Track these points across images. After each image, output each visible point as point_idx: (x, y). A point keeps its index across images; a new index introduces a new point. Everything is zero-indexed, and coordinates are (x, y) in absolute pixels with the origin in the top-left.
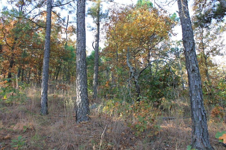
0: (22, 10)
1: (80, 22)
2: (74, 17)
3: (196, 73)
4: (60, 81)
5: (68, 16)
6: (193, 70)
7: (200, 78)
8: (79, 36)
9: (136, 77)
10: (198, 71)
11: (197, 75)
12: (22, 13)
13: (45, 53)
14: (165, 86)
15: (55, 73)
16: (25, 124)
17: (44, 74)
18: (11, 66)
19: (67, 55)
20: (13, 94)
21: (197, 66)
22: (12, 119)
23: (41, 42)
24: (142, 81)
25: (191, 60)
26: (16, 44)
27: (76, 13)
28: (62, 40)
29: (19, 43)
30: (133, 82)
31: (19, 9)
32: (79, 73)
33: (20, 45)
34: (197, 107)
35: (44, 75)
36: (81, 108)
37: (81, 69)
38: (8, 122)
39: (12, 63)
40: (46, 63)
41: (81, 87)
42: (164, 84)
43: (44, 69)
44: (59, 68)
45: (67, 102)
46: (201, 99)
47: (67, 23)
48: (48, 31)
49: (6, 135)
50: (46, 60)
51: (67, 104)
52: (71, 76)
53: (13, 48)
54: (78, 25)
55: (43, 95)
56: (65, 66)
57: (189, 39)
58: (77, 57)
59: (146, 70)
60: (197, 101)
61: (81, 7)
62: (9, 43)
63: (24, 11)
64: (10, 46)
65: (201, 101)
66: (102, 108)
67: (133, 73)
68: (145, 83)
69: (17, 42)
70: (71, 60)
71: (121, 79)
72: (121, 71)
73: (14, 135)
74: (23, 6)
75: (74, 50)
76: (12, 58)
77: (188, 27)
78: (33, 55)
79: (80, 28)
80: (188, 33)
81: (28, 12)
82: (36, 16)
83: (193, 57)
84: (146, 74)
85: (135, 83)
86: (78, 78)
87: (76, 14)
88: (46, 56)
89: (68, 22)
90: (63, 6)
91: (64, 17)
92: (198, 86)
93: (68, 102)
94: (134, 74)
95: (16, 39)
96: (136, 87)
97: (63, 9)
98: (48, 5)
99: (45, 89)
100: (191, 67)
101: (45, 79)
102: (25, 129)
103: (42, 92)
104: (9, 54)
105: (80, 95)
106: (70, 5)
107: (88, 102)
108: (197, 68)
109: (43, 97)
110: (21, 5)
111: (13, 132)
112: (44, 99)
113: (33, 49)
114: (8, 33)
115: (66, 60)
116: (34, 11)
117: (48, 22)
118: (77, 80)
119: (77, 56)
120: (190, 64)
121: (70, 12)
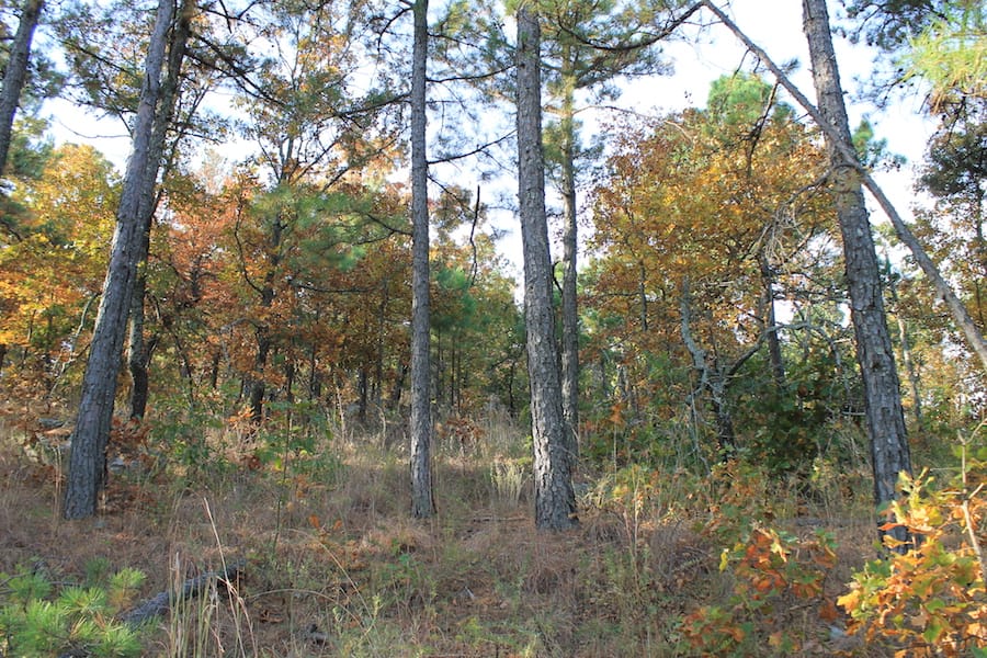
1: (533, 220)
3: (884, 374)
5: (479, 187)
6: (877, 366)
7: (896, 387)
9: (718, 388)
10: (889, 368)
11: (886, 379)
13: (417, 319)
14: (821, 415)
18: (262, 359)
19: (449, 309)
21: (886, 352)
24: (739, 402)
25: (869, 337)
30: (709, 406)
32: (539, 381)
34: (888, 470)
36: (550, 488)
37: (544, 370)
39: (264, 348)
40: (421, 349)
41: (547, 425)
42: (817, 407)
45: (499, 472)
46: (899, 446)
48: (422, 246)
53: (266, 294)
54: (527, 231)
55: (419, 453)
57: (863, 275)
58: (530, 334)
59: (751, 362)
60: (890, 453)
61: (531, 173)
64: (255, 288)
65: (900, 452)
66: (609, 489)
67: (705, 374)
68: (748, 406)
70: (462, 327)
71: (664, 395)
72: (664, 368)
77: (859, 238)
80: (860, 258)
83: (875, 326)
84: (752, 375)
85: (716, 408)
86: (537, 398)
90: (462, 159)
92: (892, 410)
93: (504, 472)
94: (710, 375)
95: (275, 260)
96: (719, 420)
98: (416, 160)
99: (423, 434)
100: (869, 355)
101: (421, 404)
103: (414, 443)
105: (546, 450)
106: (487, 154)
107: (570, 471)
108: (886, 358)
109: (418, 462)
112: (422, 467)
115: (443, 326)
117: (421, 217)
118: (533, 403)
119: (529, 329)
120: (868, 346)
121: (485, 176)
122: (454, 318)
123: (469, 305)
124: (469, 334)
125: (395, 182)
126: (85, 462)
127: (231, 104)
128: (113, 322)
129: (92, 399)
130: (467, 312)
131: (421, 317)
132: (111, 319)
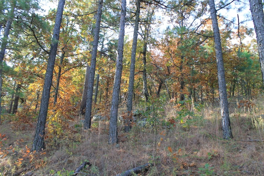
0: (183, 25)
1: (257, 17)
2: (246, 14)
4: (239, 97)
5: (238, 15)
8: (260, 35)
12: (183, 28)
13: (218, 66)
15: (231, 88)
16: (208, 151)
17: (221, 90)
18: (182, 88)
19: (243, 64)
20: (189, 117)
22: (194, 145)
23: (209, 55)
26: (183, 62)
27: (250, 8)
28: (232, 47)
29: (186, 61)
31: (180, 25)
33: (187, 63)
35: (222, 92)
38: (190, 148)
39: (183, 84)
40: (221, 77)
43: (220, 85)
44: (235, 81)
45: (256, 122)
47: (238, 24)
48: (217, 40)
49: (191, 162)
50: (222, 74)
51: (256, 124)
52: (252, 90)
53: (181, 68)
54: (256, 22)
55: (224, 115)
56: (242, 77)
58: (262, 64)
62: (176, 63)
63: (185, 25)
64: (177, 67)
69: (183, 60)
70: (248, 69)
73: (199, 162)
74: (183, 21)
75: (250, 55)
76: (182, 79)
78: (202, 72)
79: (259, 26)
81: (189, 25)
82: (198, 27)
87: (250, 10)
88: (221, 69)
89: (240, 22)
90: (229, 5)
91: (233, 19)
93: (258, 122)
95: (182, 57)
97: (230, 9)
99: (225, 108)
101: (223, 97)
102: (210, 157)
103: (222, 112)
104: (178, 75)
106: (238, 1)
109: (224, 119)
110: (181, 20)
111: (197, 159)
112: (226, 121)
113: (201, 65)
114: (174, 53)
115: (241, 70)
116: (195, 23)
117: (215, 30)
119: (261, 62)
121: (239, 10)
122: (245, 67)
123: (250, 62)
124: (251, 71)
125: (222, 29)
126: (113, 127)
127: (162, 14)
128: (118, 82)
129: (114, 107)
130: (250, 64)
131: (220, 65)
132: (117, 81)
